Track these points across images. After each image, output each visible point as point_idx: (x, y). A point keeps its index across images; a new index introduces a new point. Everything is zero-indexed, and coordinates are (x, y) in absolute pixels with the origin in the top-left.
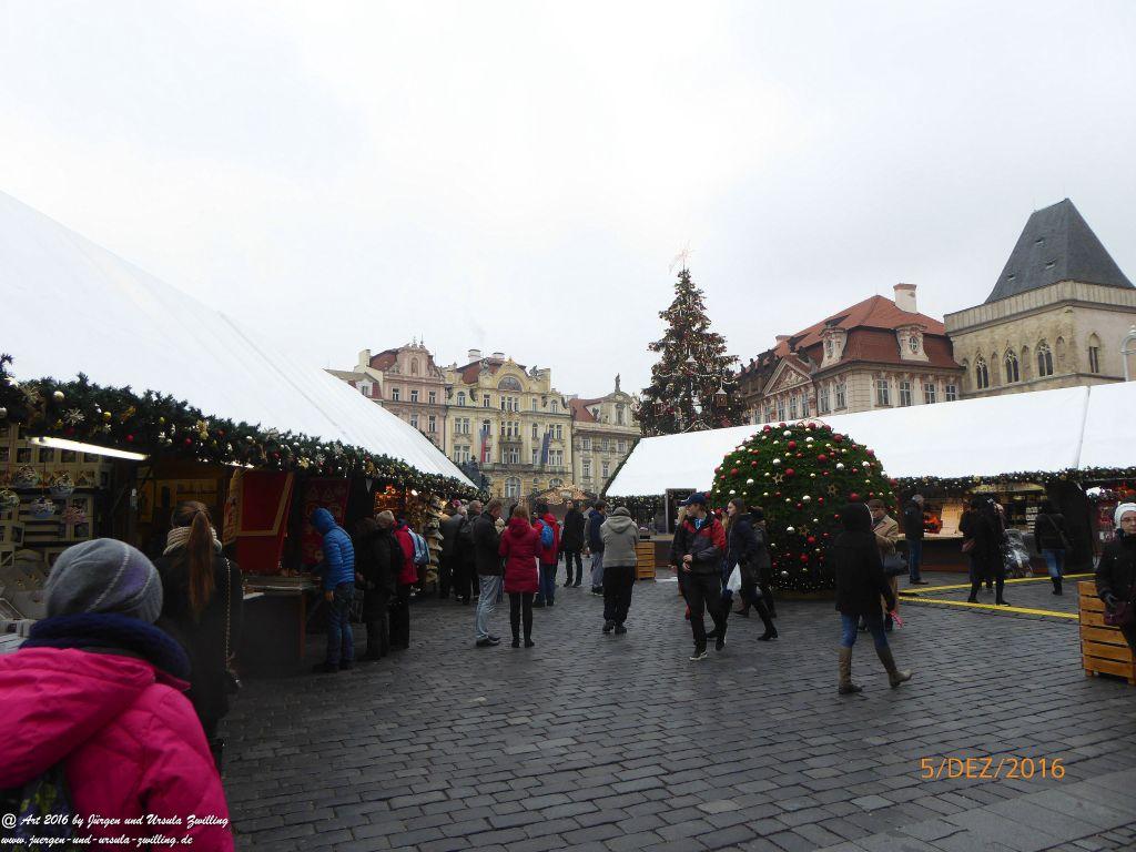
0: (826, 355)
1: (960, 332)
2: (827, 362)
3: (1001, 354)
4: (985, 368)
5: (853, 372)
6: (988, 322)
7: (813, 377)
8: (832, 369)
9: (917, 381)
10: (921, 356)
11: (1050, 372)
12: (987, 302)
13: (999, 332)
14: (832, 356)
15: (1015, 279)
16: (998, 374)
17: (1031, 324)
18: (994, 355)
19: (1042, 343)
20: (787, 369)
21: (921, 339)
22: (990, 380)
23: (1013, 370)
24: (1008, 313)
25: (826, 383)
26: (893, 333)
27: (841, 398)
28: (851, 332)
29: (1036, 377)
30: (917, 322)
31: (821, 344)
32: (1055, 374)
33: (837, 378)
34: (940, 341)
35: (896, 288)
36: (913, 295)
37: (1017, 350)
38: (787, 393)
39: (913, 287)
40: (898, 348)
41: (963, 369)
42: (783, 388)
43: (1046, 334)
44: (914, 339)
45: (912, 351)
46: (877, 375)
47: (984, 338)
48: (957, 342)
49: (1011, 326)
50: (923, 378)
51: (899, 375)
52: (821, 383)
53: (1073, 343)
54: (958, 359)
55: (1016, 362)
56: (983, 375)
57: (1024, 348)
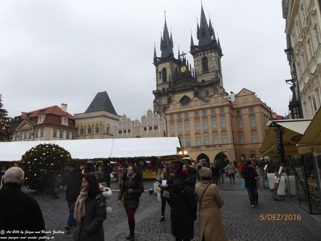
0: (39, 120)
1: (77, 119)
2: (39, 122)
3: (87, 126)
4: (83, 129)
5: (47, 126)
6: (85, 118)
7: (34, 126)
8: (40, 125)
9: (65, 131)
10: (67, 124)
11: (98, 132)
12: (85, 113)
13: (87, 120)
14: (41, 121)
15: (92, 108)
16: (86, 131)
17: (95, 120)
18: (86, 126)
19: (97, 125)
20: (25, 123)
21: (67, 120)
22: (84, 133)
23: (90, 130)
24: (90, 116)
25: (38, 128)
26: (60, 117)
27: (42, 133)
28: (47, 115)
29: (95, 133)
30: (67, 115)
31: (38, 117)
32: (99, 133)
33: (42, 128)
34: (72, 120)
35: (62, 104)
36: (66, 107)
37: (91, 126)
38: (24, 130)
39: (66, 105)
40: (61, 121)
41: (77, 129)
42: (23, 129)
43: (98, 123)
44: (65, 119)
45: (64, 123)
46: (54, 128)
47: (83, 122)
48: (76, 122)
49: (90, 120)
50: (67, 130)
51: (60, 129)
52: (36, 129)
53: (104, 126)
54: (76, 126)
55: (90, 129)
56: (82, 131)
57: (93, 126)
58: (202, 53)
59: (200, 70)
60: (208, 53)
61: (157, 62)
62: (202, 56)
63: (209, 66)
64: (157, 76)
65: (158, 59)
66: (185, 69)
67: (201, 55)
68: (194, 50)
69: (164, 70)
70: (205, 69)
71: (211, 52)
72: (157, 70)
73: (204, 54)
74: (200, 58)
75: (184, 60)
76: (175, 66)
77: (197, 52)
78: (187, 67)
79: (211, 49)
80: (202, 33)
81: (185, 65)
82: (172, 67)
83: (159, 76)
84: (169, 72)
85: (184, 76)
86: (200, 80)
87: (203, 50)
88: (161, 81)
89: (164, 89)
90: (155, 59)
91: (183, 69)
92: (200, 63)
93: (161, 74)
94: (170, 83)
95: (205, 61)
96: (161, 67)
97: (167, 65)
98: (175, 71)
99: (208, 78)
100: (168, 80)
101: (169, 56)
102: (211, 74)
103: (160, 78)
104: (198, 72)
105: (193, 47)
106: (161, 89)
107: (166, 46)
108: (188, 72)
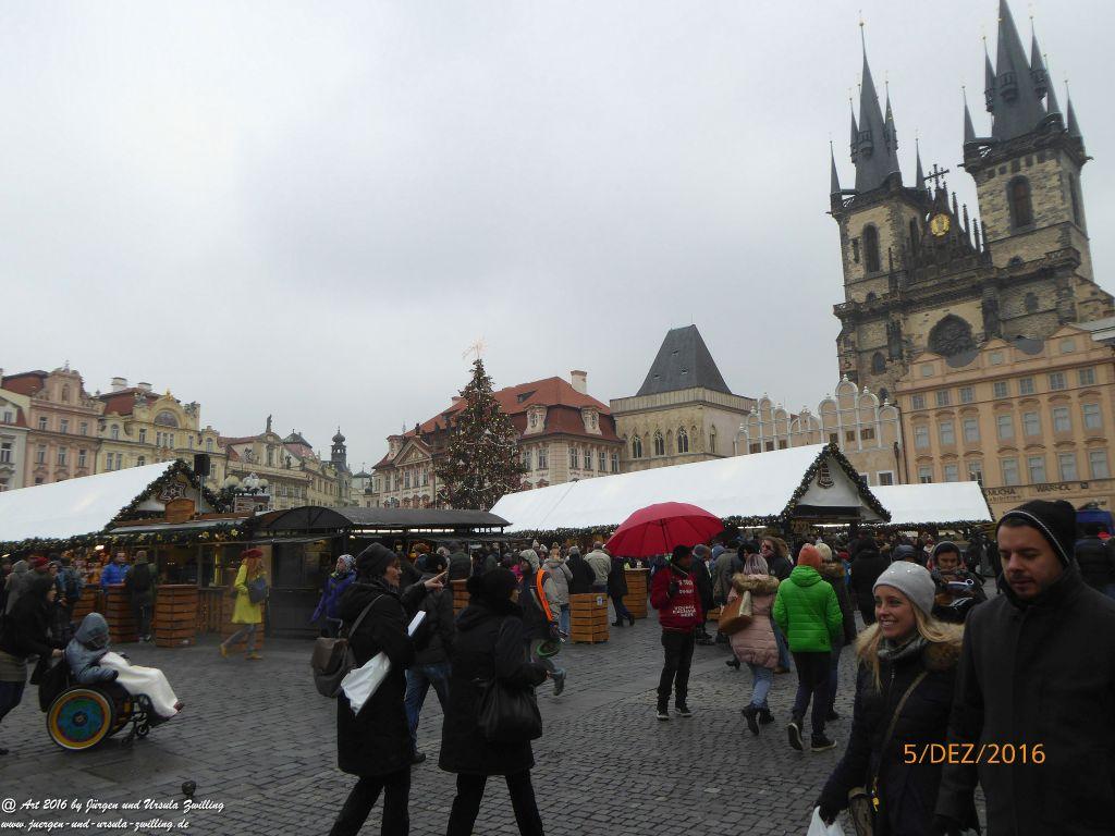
0: (529, 427)
1: (623, 414)
2: (529, 430)
3: (652, 434)
4: (639, 443)
6: (643, 409)
7: (518, 441)
8: (535, 438)
9: (595, 449)
10: (597, 431)
11: (686, 450)
12: (638, 395)
13: (652, 417)
14: (535, 425)
15: (661, 377)
16: (649, 449)
17: (674, 414)
18: (647, 434)
19: (682, 429)
21: (597, 418)
22: (643, 452)
23: (660, 446)
24: (658, 404)
25: (529, 447)
26: (578, 411)
27: (542, 460)
28: (549, 408)
29: (676, 453)
30: (594, 405)
31: (525, 413)
32: (690, 452)
33: (540, 444)
34: (608, 420)
35: (573, 373)
36: (584, 380)
37: (664, 432)
39: (584, 374)
40: (582, 424)
41: (623, 443)
43: (685, 423)
44: (593, 417)
45: (592, 427)
46: (571, 444)
47: (639, 421)
48: (619, 421)
49: (660, 414)
50: (598, 448)
51: (584, 445)
52: (525, 447)
53: (702, 431)
54: (619, 434)
55: (662, 441)
56: (638, 449)
57: (669, 432)
58: (1008, 165)
59: (1002, 224)
60: (1029, 164)
61: (841, 207)
62: (1009, 176)
63: (1036, 208)
64: (844, 253)
65: (844, 197)
66: (946, 226)
67: (1003, 171)
68: (978, 159)
69: (871, 232)
70: (1022, 220)
71: (1041, 160)
72: (844, 236)
73: (1016, 168)
74: (1000, 181)
75: (942, 193)
76: (908, 213)
77: (989, 161)
78: (954, 218)
79: (1040, 147)
80: (1003, 95)
81: (947, 212)
82: (896, 221)
83: (851, 256)
84: (887, 240)
85: (941, 247)
86: (1001, 259)
87: (1013, 155)
88: (859, 272)
89: (871, 296)
90: (836, 196)
91: (939, 226)
92: (1002, 200)
93: (861, 248)
94: (892, 276)
95: (1019, 194)
96: (857, 223)
97: (878, 215)
98: (908, 234)
99: (1033, 250)
100: (885, 265)
101: (887, 183)
102: (1044, 235)
103: (857, 260)
104: (995, 233)
105: (971, 147)
106: (860, 296)
107: (872, 149)
108: (957, 236)
